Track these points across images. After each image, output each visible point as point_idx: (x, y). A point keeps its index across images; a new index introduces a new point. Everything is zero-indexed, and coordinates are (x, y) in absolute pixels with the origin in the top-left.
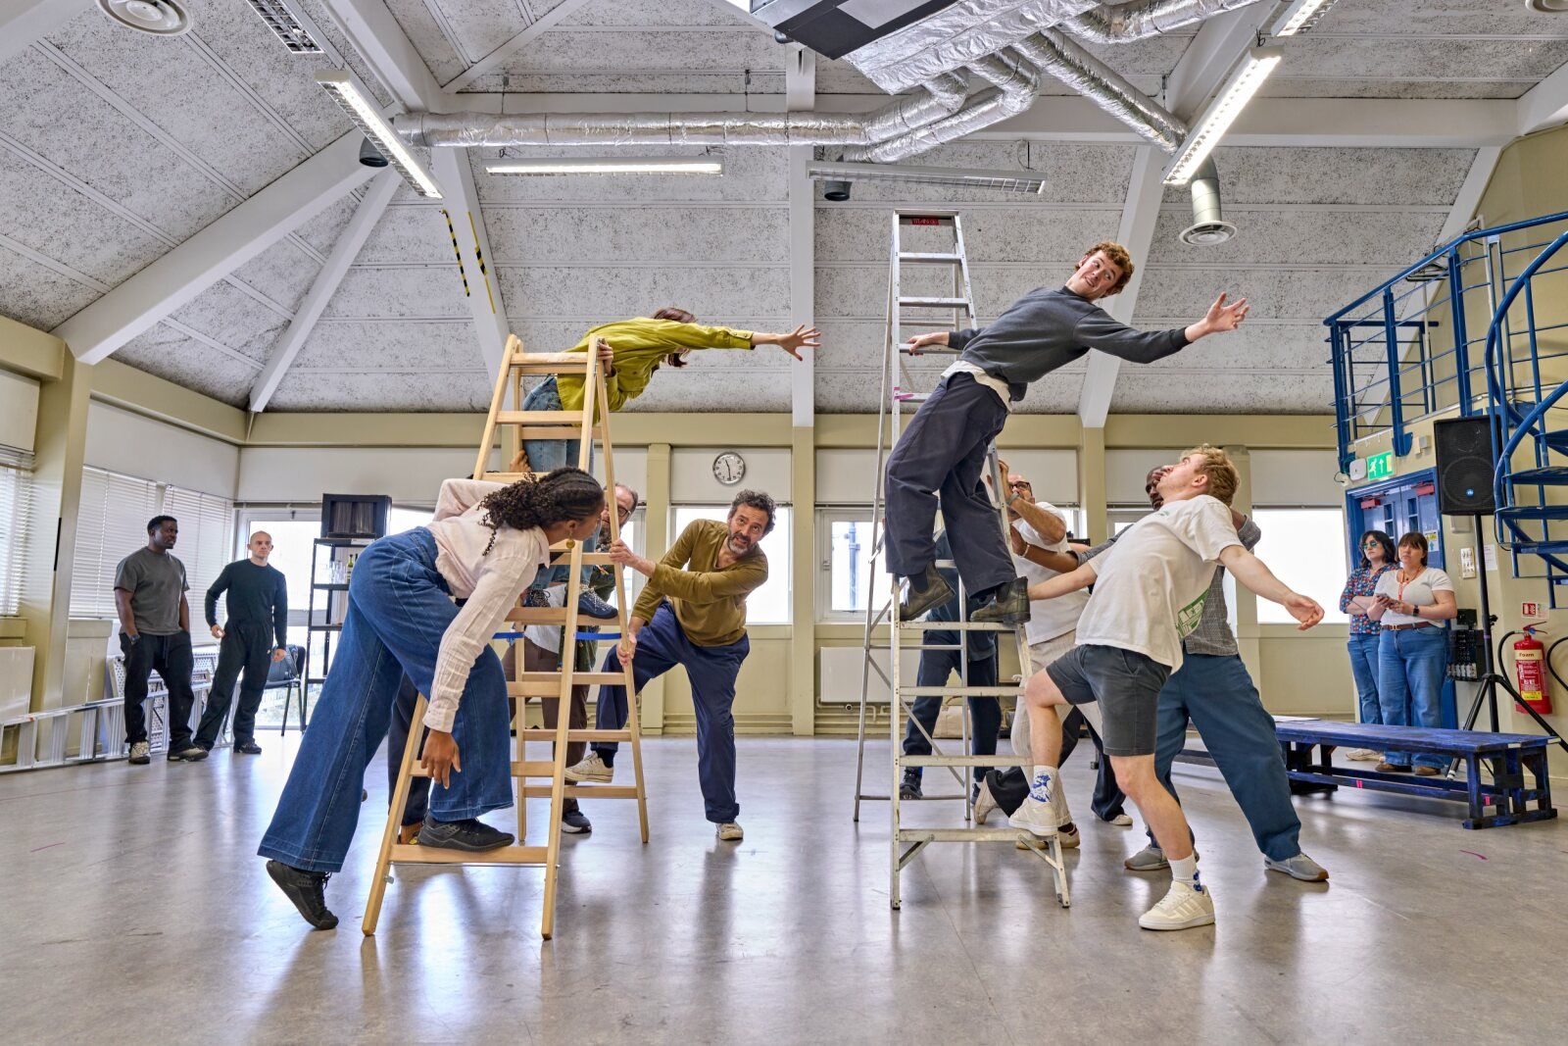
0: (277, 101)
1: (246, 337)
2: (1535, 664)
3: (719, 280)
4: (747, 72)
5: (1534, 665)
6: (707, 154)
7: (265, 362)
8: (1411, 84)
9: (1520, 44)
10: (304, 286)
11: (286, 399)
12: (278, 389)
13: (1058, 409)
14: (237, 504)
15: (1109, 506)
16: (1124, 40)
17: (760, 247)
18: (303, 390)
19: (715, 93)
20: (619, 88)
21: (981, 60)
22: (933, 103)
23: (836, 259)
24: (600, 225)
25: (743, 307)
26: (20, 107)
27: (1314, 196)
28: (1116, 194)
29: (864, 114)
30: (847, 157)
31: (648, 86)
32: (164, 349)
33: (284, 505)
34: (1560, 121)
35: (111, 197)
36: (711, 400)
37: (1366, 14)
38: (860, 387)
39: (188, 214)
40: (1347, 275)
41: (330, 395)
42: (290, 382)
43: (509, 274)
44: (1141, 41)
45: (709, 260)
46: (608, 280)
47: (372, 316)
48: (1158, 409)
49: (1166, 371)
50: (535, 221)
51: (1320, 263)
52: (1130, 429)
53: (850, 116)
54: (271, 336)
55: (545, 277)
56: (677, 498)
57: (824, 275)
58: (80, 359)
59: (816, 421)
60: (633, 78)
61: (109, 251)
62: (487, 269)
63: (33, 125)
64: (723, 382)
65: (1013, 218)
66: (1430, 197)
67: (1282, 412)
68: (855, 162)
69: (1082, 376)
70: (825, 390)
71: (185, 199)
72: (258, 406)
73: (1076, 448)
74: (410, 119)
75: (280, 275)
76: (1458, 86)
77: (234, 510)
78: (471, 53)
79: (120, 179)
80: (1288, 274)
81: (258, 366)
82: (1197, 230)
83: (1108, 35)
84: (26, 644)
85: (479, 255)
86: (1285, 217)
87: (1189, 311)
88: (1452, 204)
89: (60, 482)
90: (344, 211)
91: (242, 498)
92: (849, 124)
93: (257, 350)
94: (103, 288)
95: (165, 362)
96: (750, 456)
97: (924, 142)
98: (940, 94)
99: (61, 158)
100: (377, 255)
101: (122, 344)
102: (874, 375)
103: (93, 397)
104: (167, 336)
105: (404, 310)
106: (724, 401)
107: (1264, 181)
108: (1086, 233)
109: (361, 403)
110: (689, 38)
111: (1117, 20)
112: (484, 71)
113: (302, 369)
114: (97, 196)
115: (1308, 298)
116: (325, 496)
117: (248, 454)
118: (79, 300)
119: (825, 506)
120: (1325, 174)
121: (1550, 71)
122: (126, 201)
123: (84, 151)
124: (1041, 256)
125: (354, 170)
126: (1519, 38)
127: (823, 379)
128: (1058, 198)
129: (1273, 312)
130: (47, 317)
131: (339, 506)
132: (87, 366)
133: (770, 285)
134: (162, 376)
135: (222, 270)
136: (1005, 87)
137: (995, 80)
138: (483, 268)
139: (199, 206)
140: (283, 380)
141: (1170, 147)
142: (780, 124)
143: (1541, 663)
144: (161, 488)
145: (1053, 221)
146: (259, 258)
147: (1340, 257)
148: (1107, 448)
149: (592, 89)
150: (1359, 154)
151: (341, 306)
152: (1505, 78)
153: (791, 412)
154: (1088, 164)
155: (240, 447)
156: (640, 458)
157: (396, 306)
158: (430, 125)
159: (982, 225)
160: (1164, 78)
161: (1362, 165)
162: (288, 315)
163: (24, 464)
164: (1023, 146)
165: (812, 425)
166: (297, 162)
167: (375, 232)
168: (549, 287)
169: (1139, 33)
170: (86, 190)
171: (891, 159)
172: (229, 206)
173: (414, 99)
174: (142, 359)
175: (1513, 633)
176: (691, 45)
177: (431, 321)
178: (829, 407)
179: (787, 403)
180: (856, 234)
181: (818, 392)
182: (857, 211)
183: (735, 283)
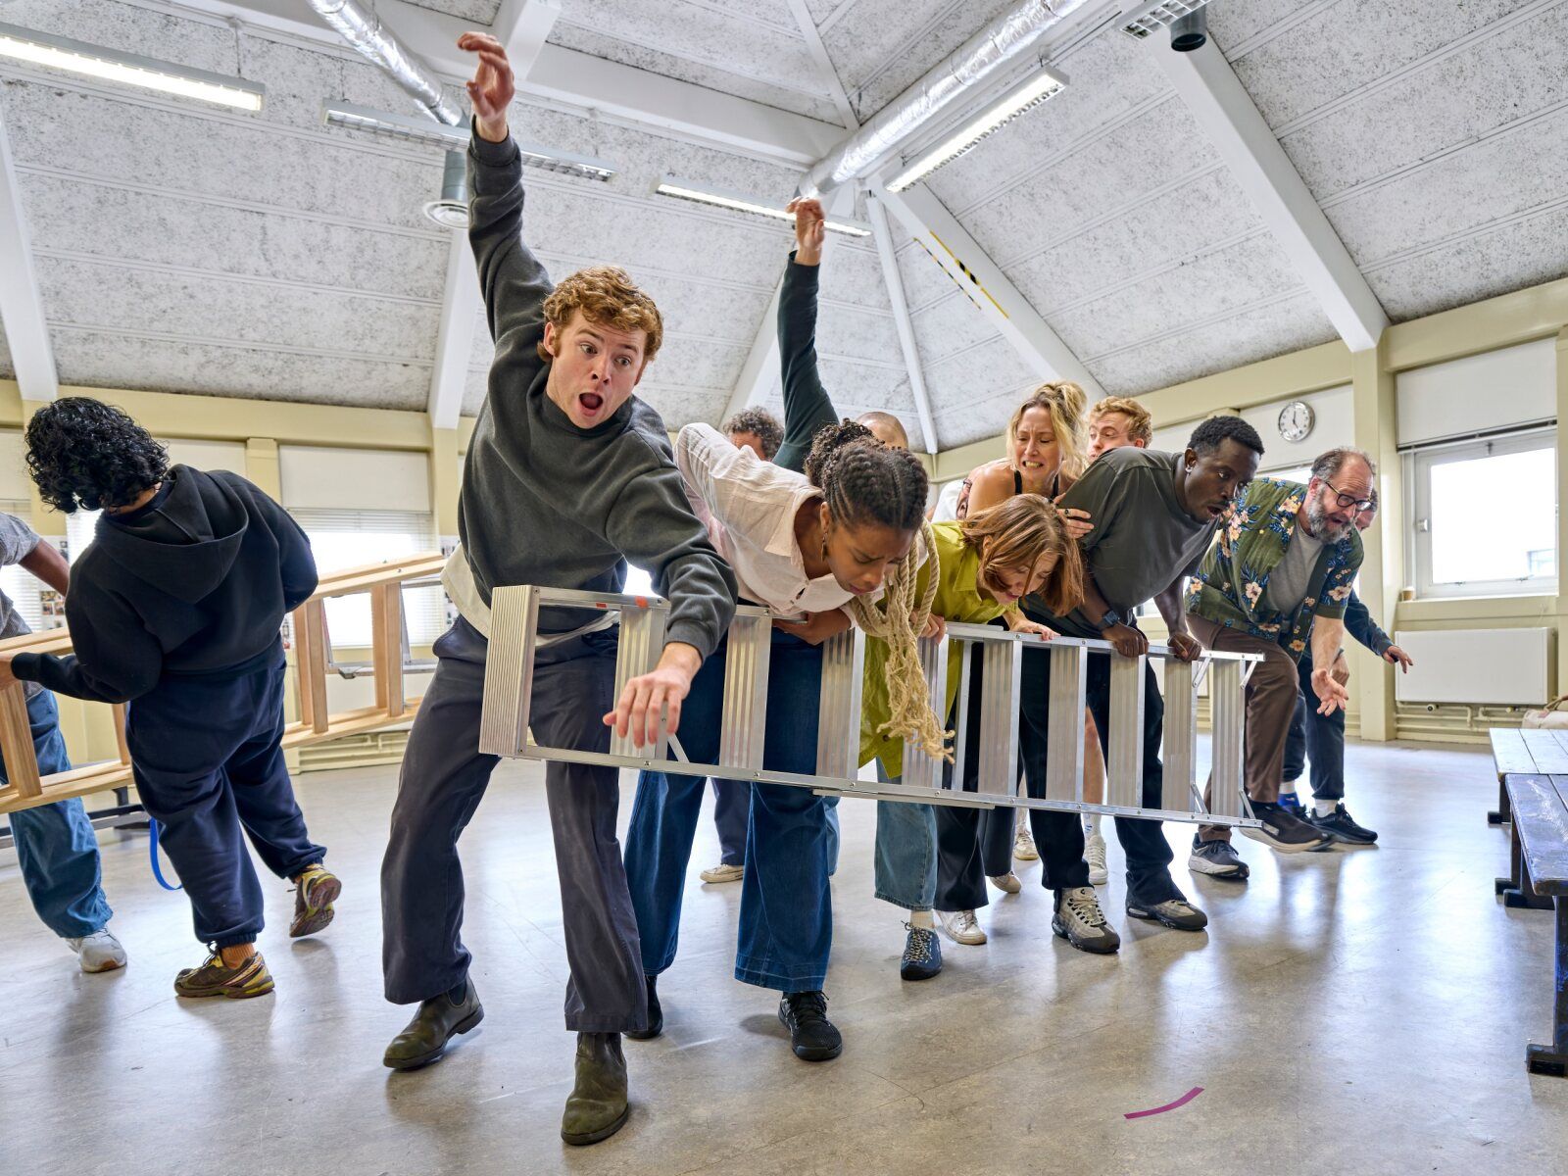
1: (881, 396)
3: (1188, 203)
10: (896, 340)
11: (953, 437)
12: (940, 431)
18: (958, 427)
23: (1297, 116)
24: (1049, 192)
25: (1232, 223)
36: (1269, 343)
38: (1434, 274)
42: (939, 423)
43: (1016, 274)
45: (1163, 182)
46: (1090, 245)
54: (905, 389)
55: (1042, 265)
57: (1295, 143)
59: (1384, 340)
64: (1268, 319)
70: (1386, 292)
75: (865, 339)
81: (916, 415)
85: (962, 267)
93: (902, 403)
96: (1315, 401)
102: (1443, 252)
109: (997, 428)
119: (1409, 448)
127: (1380, 279)
138: (973, 278)
151: (927, 347)
153: (1340, 338)
162: (904, 368)
165: (1376, 345)
167: (909, 277)
178: (1408, 312)
179: (1331, 327)
180: (1299, 70)
181: (1384, 298)
182: (1274, 48)
183: (1206, 198)
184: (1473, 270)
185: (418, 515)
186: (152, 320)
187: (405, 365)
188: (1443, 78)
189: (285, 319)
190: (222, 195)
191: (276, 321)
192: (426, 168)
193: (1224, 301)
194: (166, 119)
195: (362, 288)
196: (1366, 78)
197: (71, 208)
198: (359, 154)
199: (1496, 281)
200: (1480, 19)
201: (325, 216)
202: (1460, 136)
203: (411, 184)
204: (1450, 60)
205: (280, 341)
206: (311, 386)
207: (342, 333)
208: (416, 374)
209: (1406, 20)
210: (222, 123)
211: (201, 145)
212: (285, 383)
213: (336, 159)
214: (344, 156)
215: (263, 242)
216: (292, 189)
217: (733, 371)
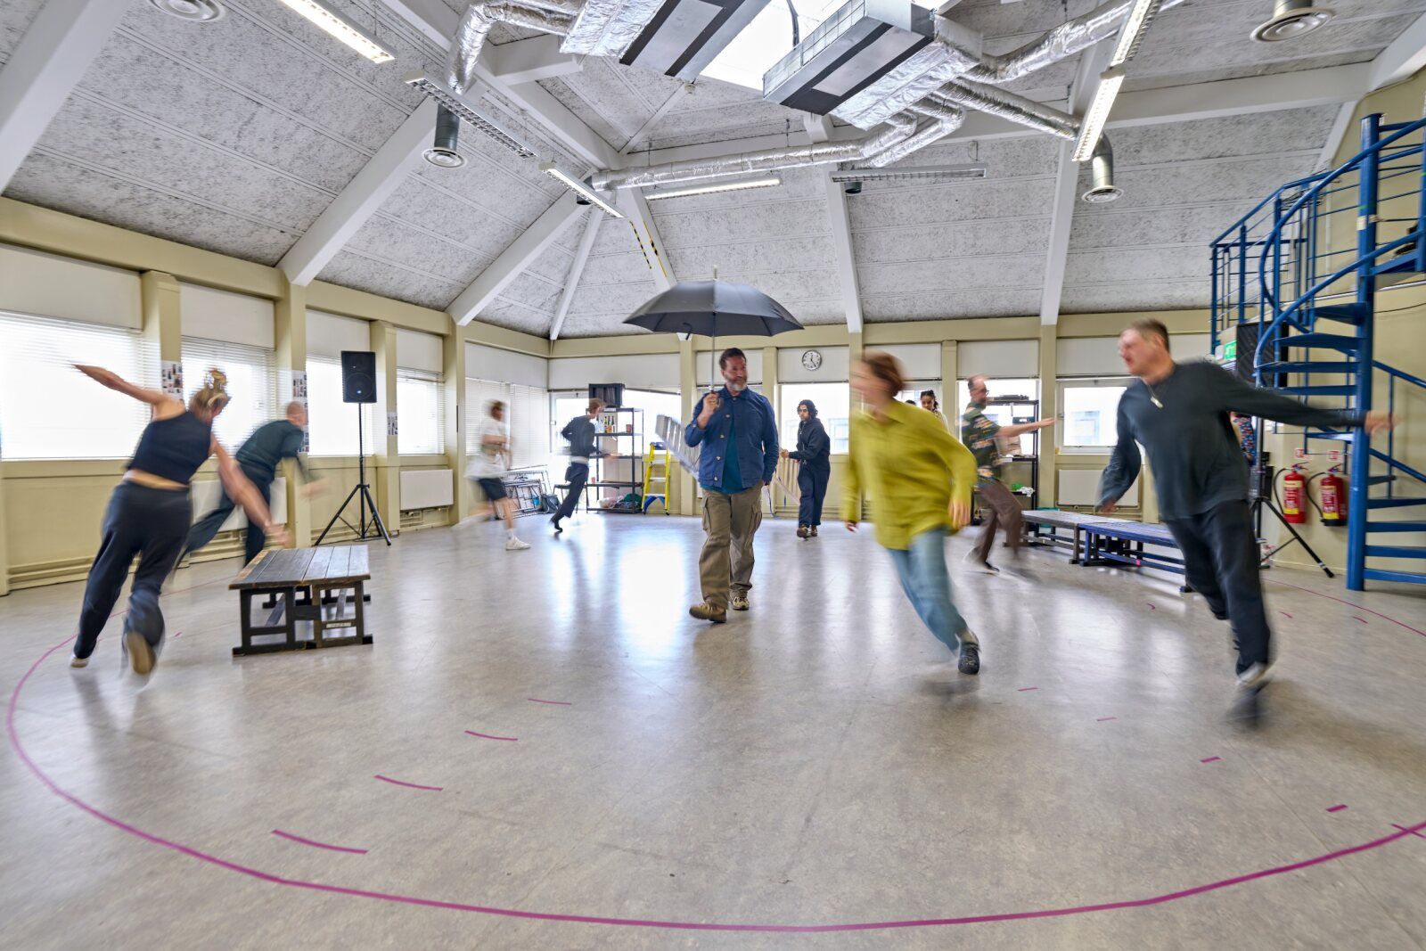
0: (531, 176)
1: (541, 301)
2: (1296, 491)
3: (793, 247)
4: (788, 121)
5: (1294, 491)
6: (771, 175)
7: (554, 312)
8: (1271, 65)
9: (1355, 24)
10: (567, 270)
11: (568, 331)
12: (563, 326)
13: (1026, 313)
14: (549, 391)
15: (1057, 377)
16: (1008, 79)
17: (817, 224)
18: (576, 326)
19: (773, 134)
20: (715, 140)
21: (916, 104)
22: (896, 131)
23: (865, 227)
24: (720, 220)
26: (408, 206)
27: (1203, 154)
28: (1050, 167)
29: (859, 140)
30: (856, 167)
31: (732, 136)
32: (501, 312)
33: (571, 390)
34: (1401, 77)
35: (459, 240)
37: (1210, 26)
38: (890, 305)
39: (497, 242)
40: (1237, 207)
41: (589, 328)
42: (568, 322)
43: (673, 252)
44: (1018, 78)
45: (786, 234)
47: (604, 283)
48: (1099, 309)
49: (1102, 284)
50: (683, 221)
51: (1213, 201)
52: (1075, 325)
53: (850, 142)
54: (554, 298)
55: (693, 253)
56: (781, 379)
57: (858, 238)
58: (459, 324)
59: (864, 330)
60: (723, 133)
61: (463, 268)
62: (658, 252)
63: (416, 213)
64: (806, 307)
65: (979, 190)
66: (1302, 144)
67: (1193, 308)
68: (861, 169)
69: (1040, 291)
70: (868, 308)
71: (495, 235)
72: (554, 336)
73: (1038, 339)
74: (601, 175)
75: (553, 266)
76: (1313, 60)
77: (548, 394)
78: (627, 133)
79: (460, 231)
80: (1188, 211)
81: (551, 315)
82: (1096, 193)
83: (995, 78)
84: (449, 468)
85: (653, 245)
86: (1182, 170)
87: (1115, 242)
88: (1322, 147)
89: (455, 388)
90: (580, 227)
91: (552, 386)
92: (850, 147)
93: (548, 306)
94: (465, 286)
95: (502, 319)
96: (824, 352)
97: (899, 154)
98: (898, 126)
99: (432, 226)
100: (602, 249)
101: (478, 312)
102: (899, 298)
103: (467, 341)
104: (501, 306)
105: (620, 278)
106: (808, 318)
107: (1162, 146)
108: (1032, 196)
109: (608, 332)
110: (746, 107)
111: (1001, 67)
112: (638, 140)
113: (573, 314)
114: (452, 242)
115: (1208, 226)
116: (590, 385)
117: (554, 363)
118: (454, 293)
120: (1210, 137)
121: (1393, 38)
122: (466, 242)
123: (441, 221)
124: (1002, 214)
125: (575, 208)
126: (1351, 20)
127: (867, 302)
128: (1009, 174)
129: (1179, 238)
130: (441, 303)
131: (598, 390)
132: (463, 327)
133: (825, 246)
134: (501, 326)
135: (521, 267)
136: (938, 116)
137: (928, 113)
138: (656, 252)
139: (502, 237)
140: (564, 320)
141: (1071, 137)
142: (806, 153)
143: (1301, 490)
144: (508, 385)
145: (1007, 190)
146: (539, 259)
147: (1230, 195)
148: (1058, 338)
149: (701, 142)
150: (1238, 120)
151: (588, 278)
152: (1352, 49)
153: (846, 324)
154: (1027, 149)
155: (548, 359)
156: (759, 354)
157: (616, 277)
158: (611, 178)
159: (957, 197)
160: (1069, 87)
161: (1241, 127)
162: (562, 286)
163: (439, 380)
164: (973, 145)
165: (860, 331)
166: (548, 206)
167: (598, 236)
168: (696, 258)
169: (1017, 74)
170: (446, 239)
171: (880, 165)
172: (518, 235)
173: (601, 165)
174: (491, 318)
175: (1284, 469)
176: (749, 111)
177: (635, 283)
178: (873, 320)
179: (845, 318)
180: (875, 210)
181: (865, 310)
182: (869, 198)
183: (804, 247)
184: (907, 308)
185: (266, 350)
186: (107, 156)
187: (282, 232)
188: (929, 234)
189: (219, 180)
190: (242, 84)
191: (212, 181)
192: (390, 107)
193: (787, 294)
194: (241, 23)
195: (292, 173)
196: (901, 223)
197: (108, 57)
198: (355, 87)
199: (915, 314)
200: (952, 218)
201: (303, 118)
202: (926, 256)
203: (373, 115)
204: (935, 228)
205: (203, 196)
206: (202, 232)
207: (254, 200)
208: (285, 240)
209: (925, 208)
210: (279, 38)
211: (254, 47)
212: (182, 227)
213: (338, 85)
214: (344, 84)
215: (247, 123)
216: (294, 95)
217: (477, 272)
